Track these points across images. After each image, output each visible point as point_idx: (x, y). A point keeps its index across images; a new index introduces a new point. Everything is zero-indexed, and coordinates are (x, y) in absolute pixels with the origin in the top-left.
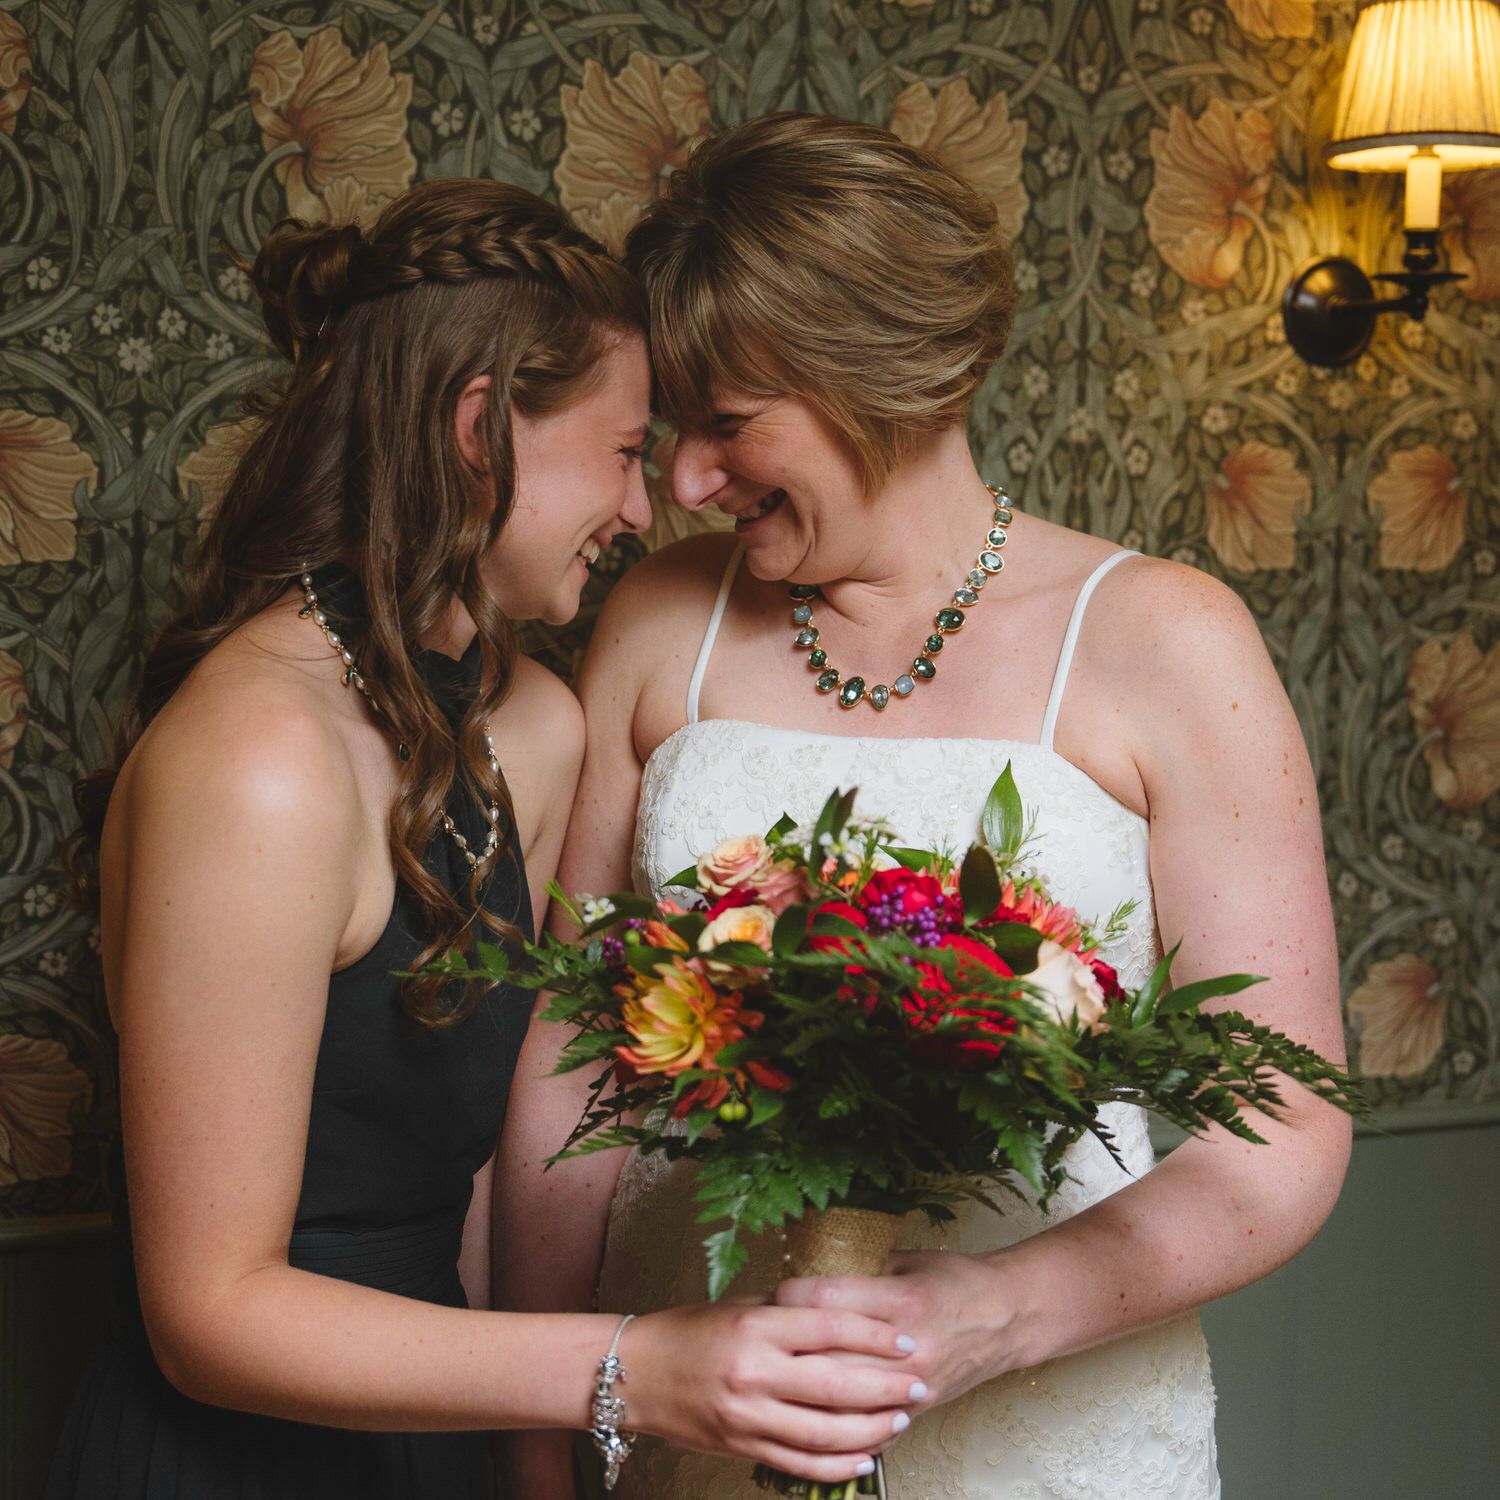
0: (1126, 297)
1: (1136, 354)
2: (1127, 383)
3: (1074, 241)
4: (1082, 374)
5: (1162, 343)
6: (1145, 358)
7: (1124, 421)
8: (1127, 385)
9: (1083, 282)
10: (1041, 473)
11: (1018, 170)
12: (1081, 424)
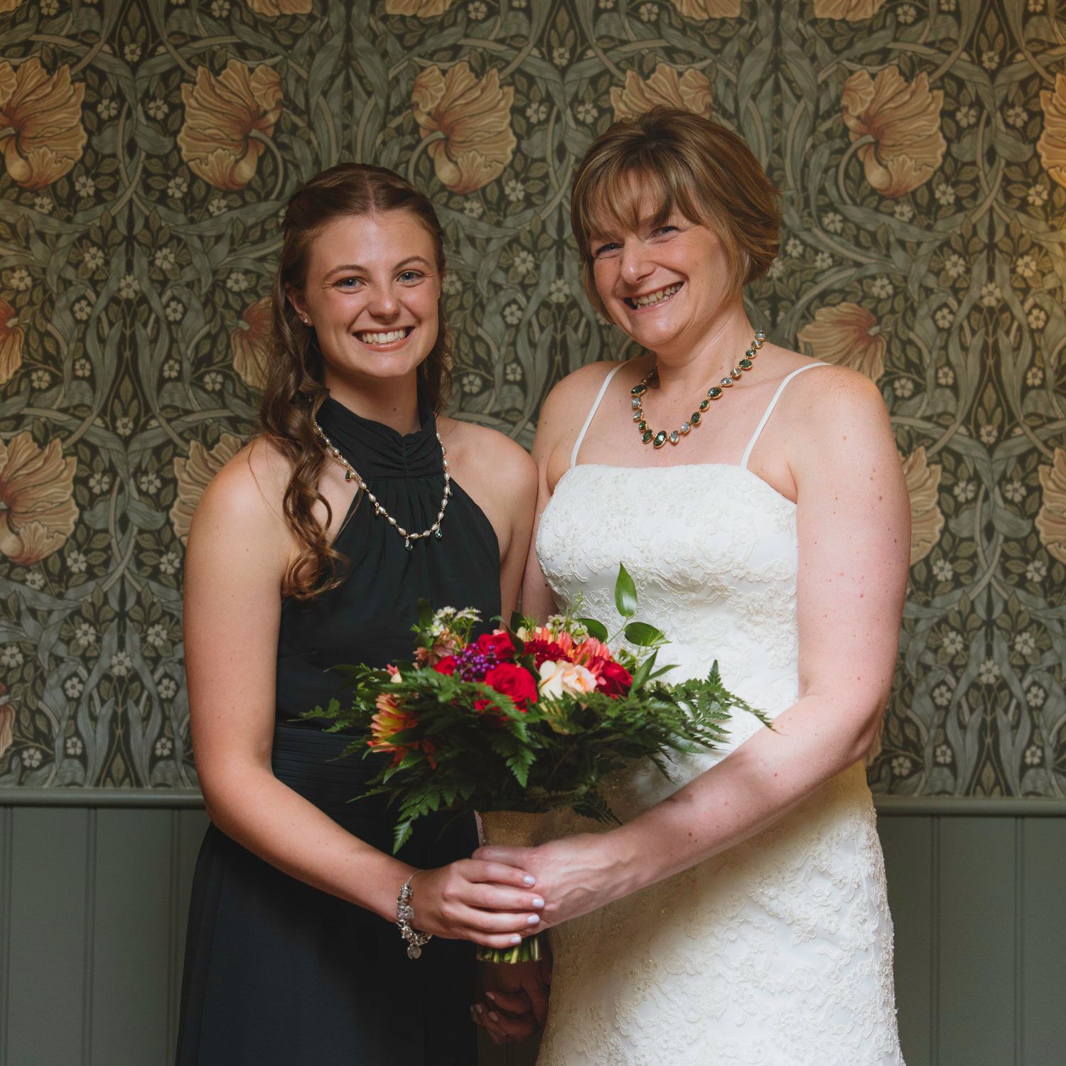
0: (1024, 206)
1: (1033, 245)
2: (1027, 265)
3: (982, 169)
4: (991, 259)
5: (1054, 237)
6: (1041, 248)
7: (1026, 291)
8: (1027, 266)
9: (991, 196)
10: (961, 328)
11: (938, 124)
12: (991, 294)
